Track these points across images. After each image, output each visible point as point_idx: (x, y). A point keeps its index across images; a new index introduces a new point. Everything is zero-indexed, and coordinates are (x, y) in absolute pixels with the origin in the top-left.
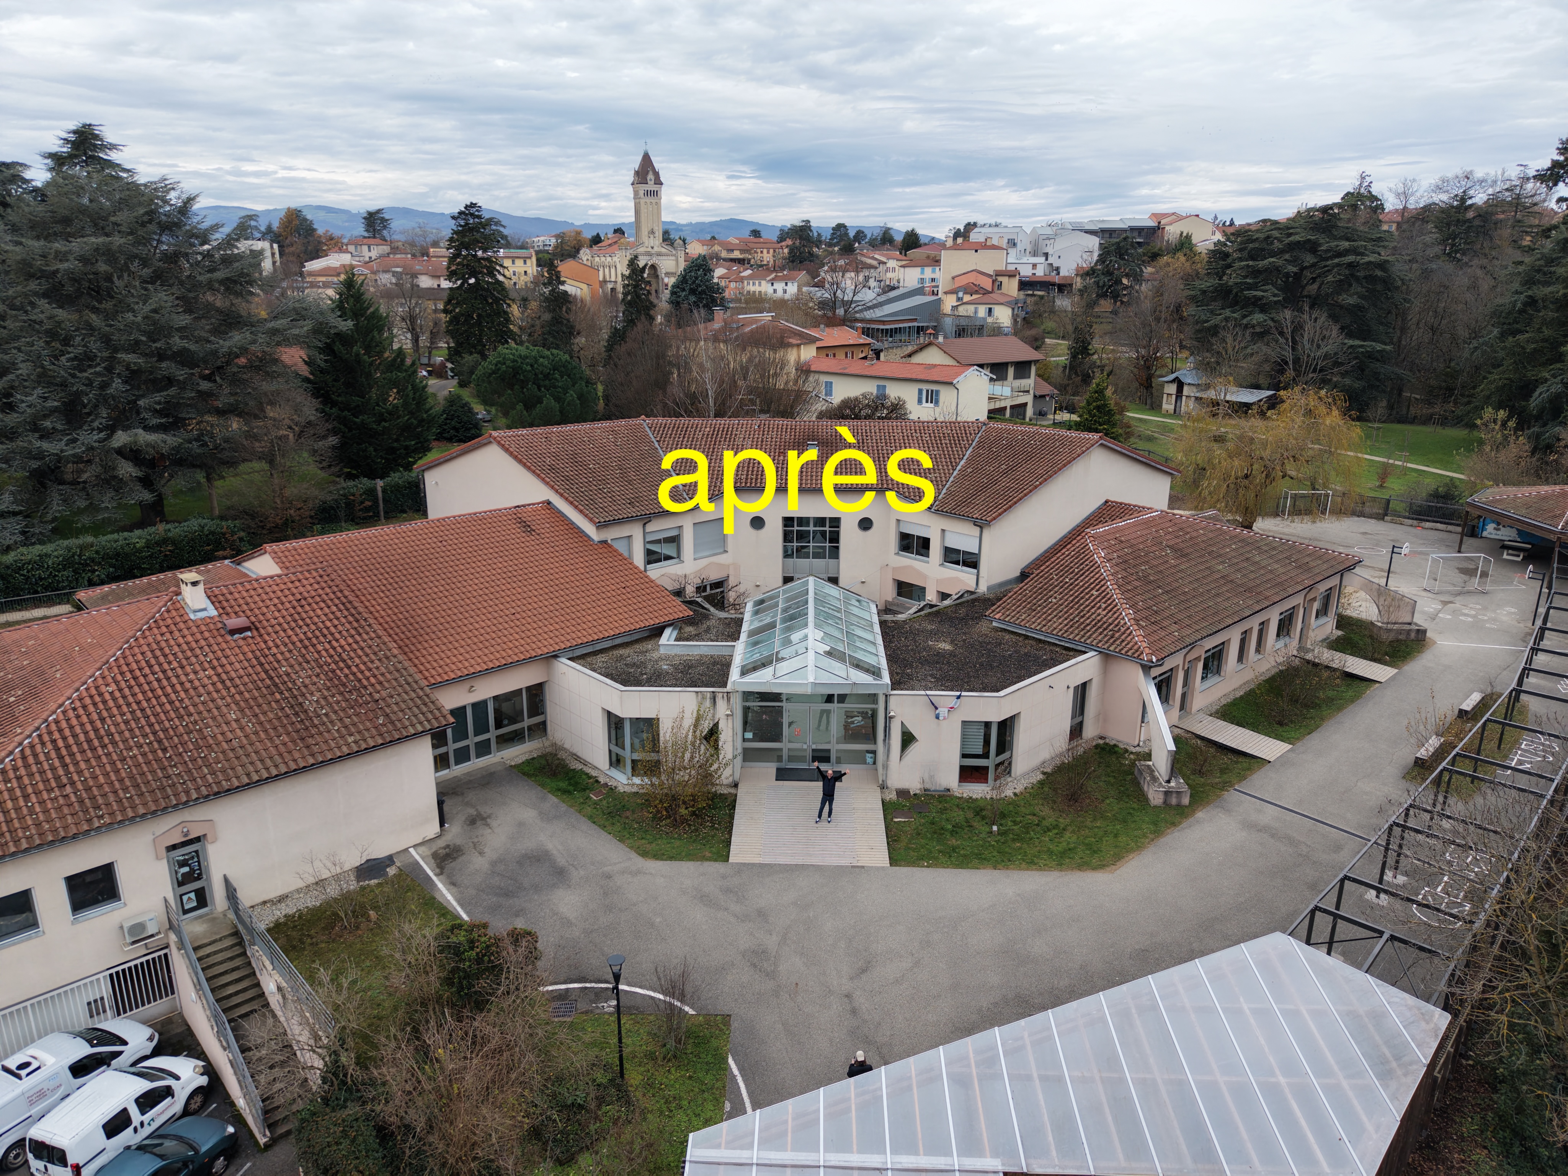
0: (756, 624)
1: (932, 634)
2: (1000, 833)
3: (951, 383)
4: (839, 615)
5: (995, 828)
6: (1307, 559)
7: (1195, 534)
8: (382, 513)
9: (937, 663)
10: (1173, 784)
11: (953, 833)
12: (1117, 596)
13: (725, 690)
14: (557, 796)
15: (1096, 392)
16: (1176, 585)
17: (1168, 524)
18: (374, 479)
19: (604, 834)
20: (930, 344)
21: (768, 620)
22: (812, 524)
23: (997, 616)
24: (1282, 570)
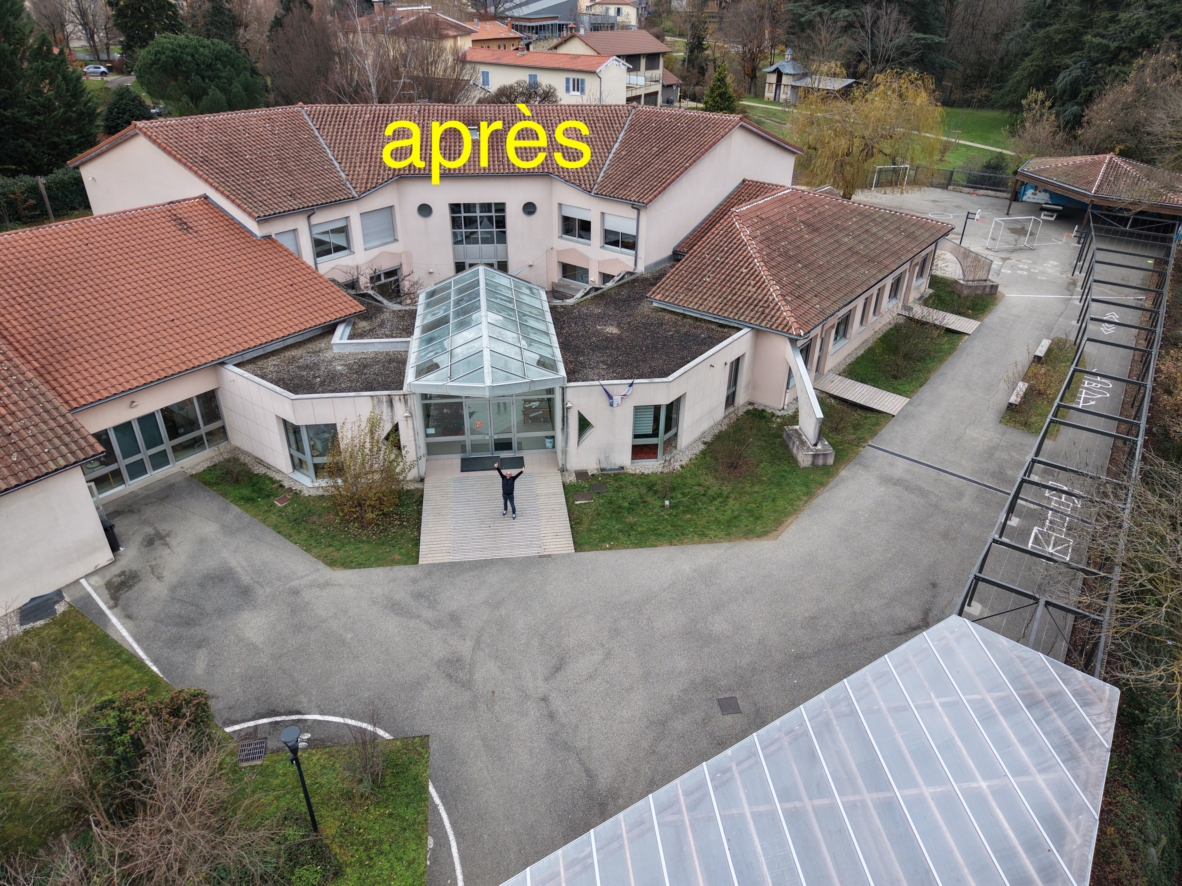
0: (430, 319)
1: (600, 318)
2: (671, 507)
3: (594, 73)
4: (511, 306)
5: (667, 503)
6: (913, 229)
7: (822, 209)
8: (50, 211)
9: (607, 348)
10: (819, 447)
11: (630, 510)
12: (764, 273)
13: (401, 392)
14: (239, 506)
15: (719, 80)
16: (812, 259)
17: (800, 201)
18: (35, 176)
19: (289, 545)
20: (572, 37)
21: (441, 314)
22: (478, 209)
23: (658, 297)
24: (895, 240)
